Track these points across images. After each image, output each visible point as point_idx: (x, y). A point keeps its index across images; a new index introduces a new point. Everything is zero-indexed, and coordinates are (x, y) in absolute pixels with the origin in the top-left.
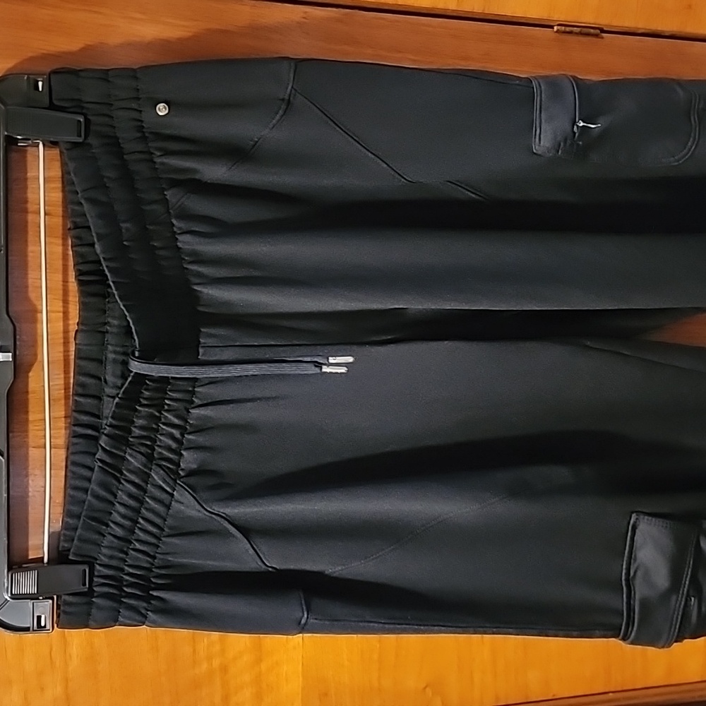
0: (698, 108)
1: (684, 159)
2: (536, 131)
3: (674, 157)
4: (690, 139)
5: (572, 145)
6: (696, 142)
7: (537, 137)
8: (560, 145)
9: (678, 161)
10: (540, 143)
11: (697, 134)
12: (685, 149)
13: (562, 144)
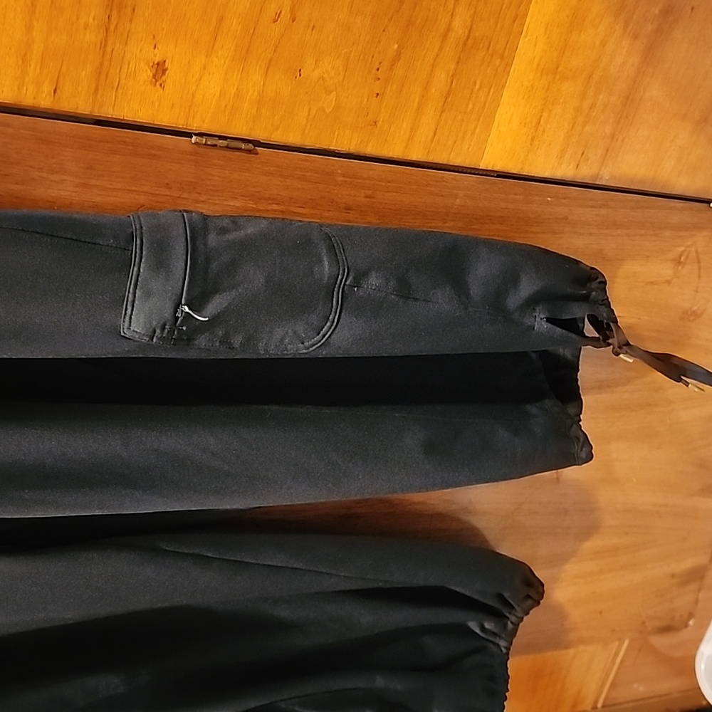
0: (345, 284)
1: (316, 346)
2: (126, 309)
3: (303, 343)
4: (327, 323)
5: (171, 331)
6: (333, 327)
7: (127, 318)
8: (155, 332)
9: (309, 348)
10: (130, 325)
11: (337, 317)
12: (318, 334)
13: (158, 331)
